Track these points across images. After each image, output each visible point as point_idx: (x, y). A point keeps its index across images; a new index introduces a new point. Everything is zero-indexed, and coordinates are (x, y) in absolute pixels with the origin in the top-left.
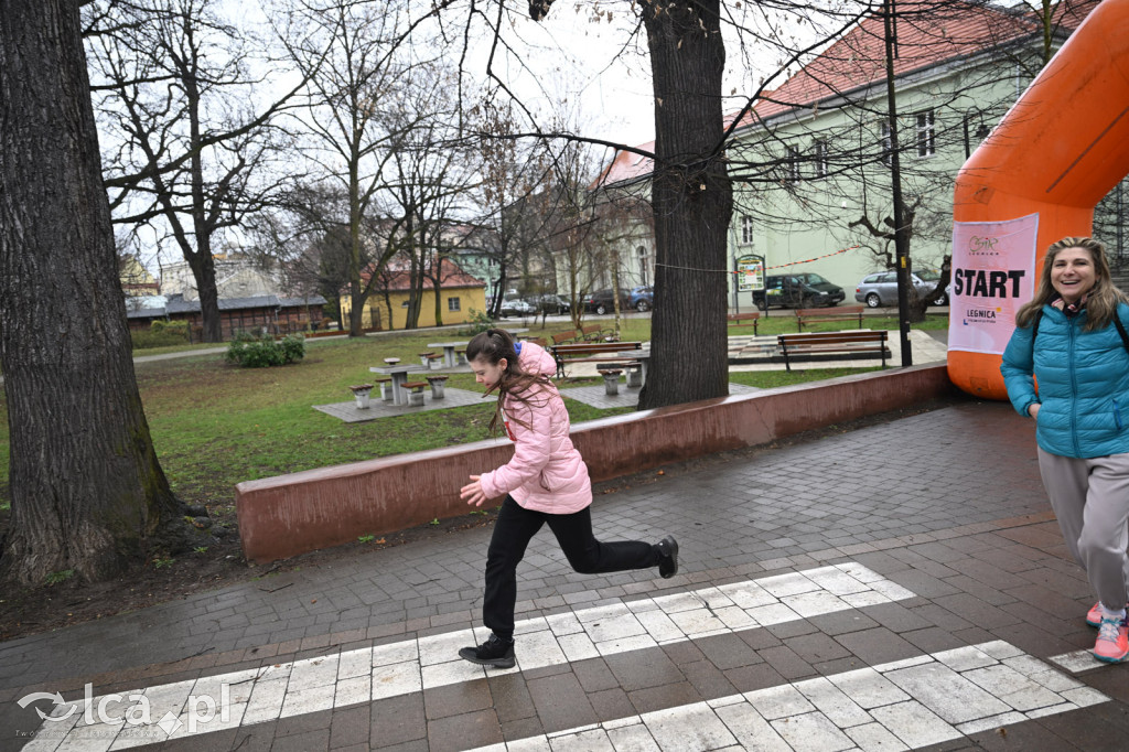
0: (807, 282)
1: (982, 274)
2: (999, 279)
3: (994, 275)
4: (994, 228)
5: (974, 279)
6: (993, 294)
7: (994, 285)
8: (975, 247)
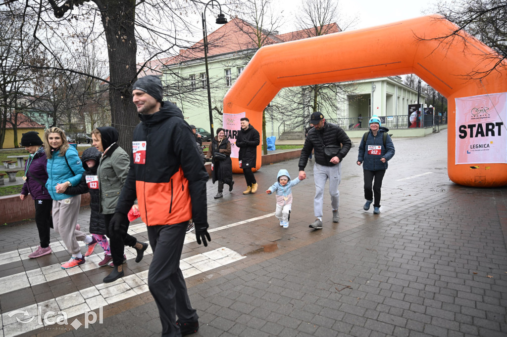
0: (199, 131)
1: (230, 131)
2: (235, 133)
3: (234, 131)
4: (233, 116)
5: (228, 133)
6: (233, 138)
7: (234, 135)
8: (228, 122)
